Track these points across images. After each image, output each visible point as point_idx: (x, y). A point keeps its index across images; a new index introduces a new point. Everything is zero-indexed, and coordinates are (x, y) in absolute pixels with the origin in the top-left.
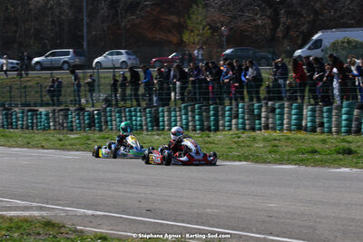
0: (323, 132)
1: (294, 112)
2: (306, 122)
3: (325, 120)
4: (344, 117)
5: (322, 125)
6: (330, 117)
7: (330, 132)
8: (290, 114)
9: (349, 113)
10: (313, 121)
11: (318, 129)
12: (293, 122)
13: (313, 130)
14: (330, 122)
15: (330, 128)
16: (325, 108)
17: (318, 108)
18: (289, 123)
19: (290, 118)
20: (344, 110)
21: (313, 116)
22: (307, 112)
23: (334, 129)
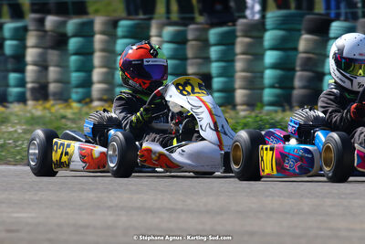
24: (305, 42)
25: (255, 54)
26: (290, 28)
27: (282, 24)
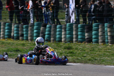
0: (23, 40)
1: (6, 28)
2: (14, 34)
3: (24, 33)
4: (35, 31)
5: (22, 35)
6: (27, 31)
7: (27, 39)
8: (4, 29)
9: (38, 29)
10: (17, 33)
11: (20, 38)
12: (6, 33)
13: (18, 38)
14: (27, 34)
15: (27, 37)
16: (24, 26)
17: (20, 26)
18: (4, 34)
19: (4, 31)
20: (35, 27)
21: (18, 30)
22: (14, 28)
23: (29, 38)
24: (42, 28)
25: (32, 30)
26: (39, 26)
27: (38, 25)
